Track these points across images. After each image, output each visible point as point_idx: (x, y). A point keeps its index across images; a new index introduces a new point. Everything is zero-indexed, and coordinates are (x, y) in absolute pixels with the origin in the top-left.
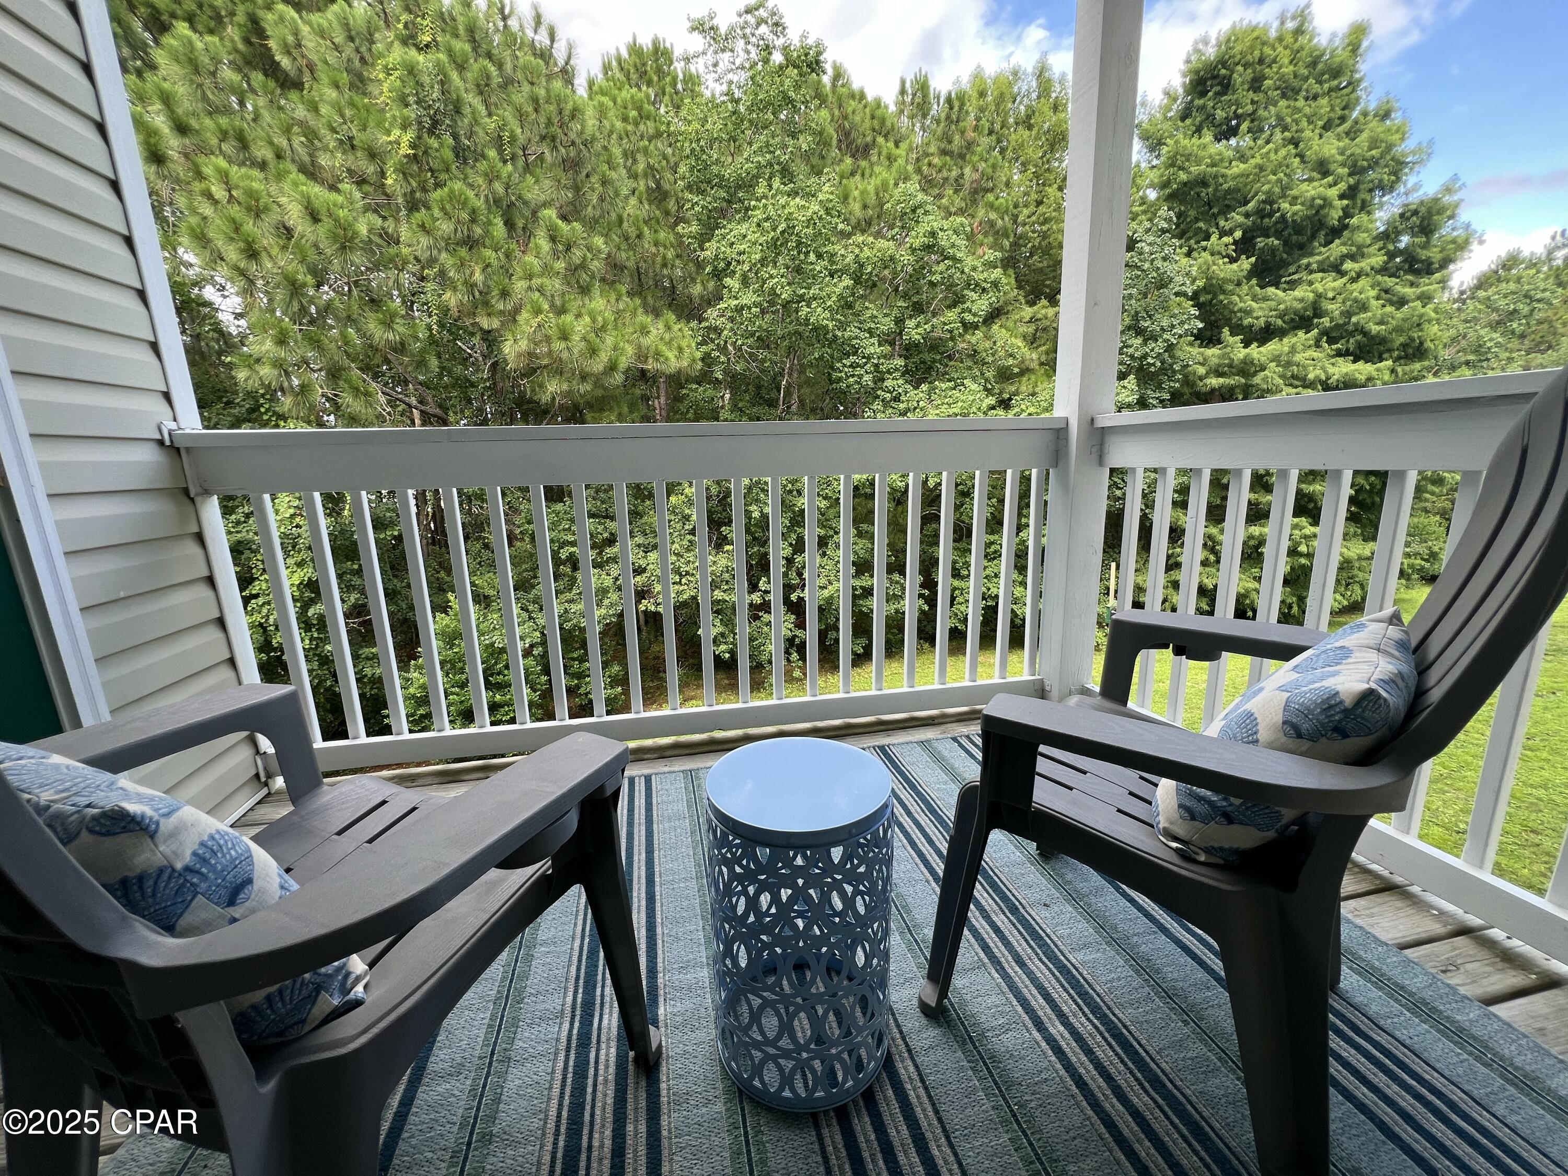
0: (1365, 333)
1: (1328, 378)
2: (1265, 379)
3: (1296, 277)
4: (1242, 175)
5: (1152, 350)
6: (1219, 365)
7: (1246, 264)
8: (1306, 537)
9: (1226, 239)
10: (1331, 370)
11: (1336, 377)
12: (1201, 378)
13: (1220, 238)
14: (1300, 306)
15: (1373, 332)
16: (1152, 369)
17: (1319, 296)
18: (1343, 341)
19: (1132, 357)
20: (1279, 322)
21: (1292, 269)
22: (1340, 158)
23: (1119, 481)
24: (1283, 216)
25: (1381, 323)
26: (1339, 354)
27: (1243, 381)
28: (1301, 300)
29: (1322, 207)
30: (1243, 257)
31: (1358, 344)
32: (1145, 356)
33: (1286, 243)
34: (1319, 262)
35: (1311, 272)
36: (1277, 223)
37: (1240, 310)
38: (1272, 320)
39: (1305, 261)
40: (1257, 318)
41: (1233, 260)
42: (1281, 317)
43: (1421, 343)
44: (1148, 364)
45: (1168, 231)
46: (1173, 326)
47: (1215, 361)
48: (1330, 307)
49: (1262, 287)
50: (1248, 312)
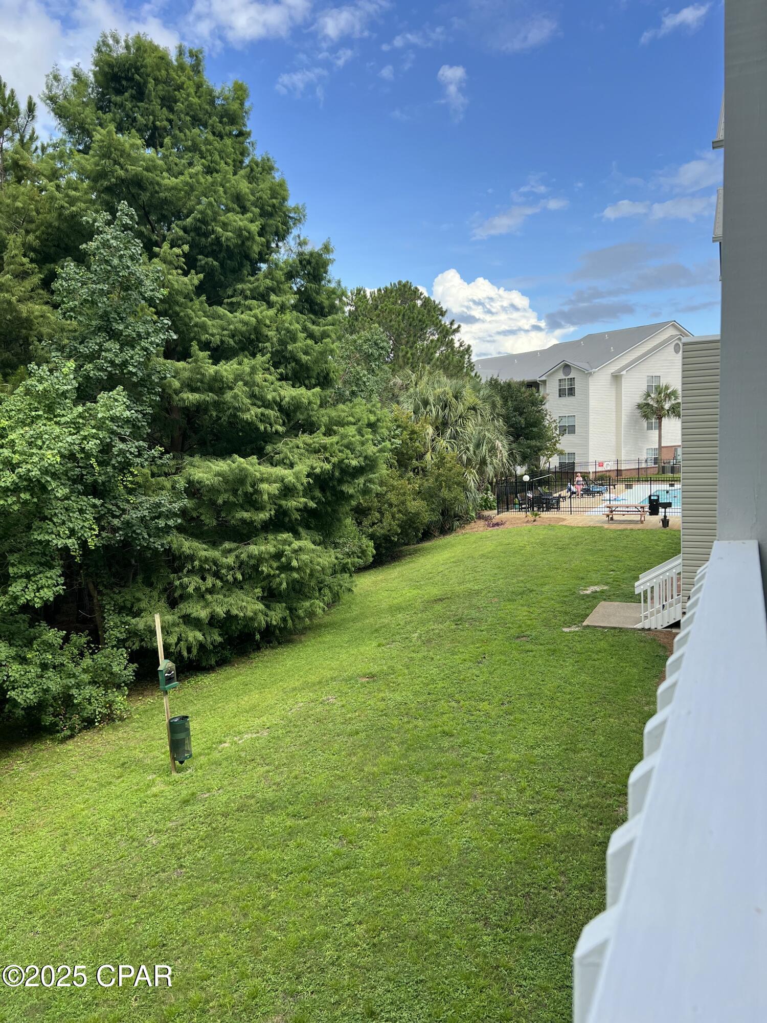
0: (297, 361)
1: (281, 400)
2: (235, 397)
3: (234, 300)
4: (173, 188)
5: (132, 358)
6: (190, 379)
7: (195, 279)
8: (295, 551)
9: (176, 250)
10: (283, 393)
11: (287, 399)
12: (177, 392)
13: (171, 248)
14: (244, 329)
15: (304, 361)
16: (135, 379)
17: (259, 321)
18: (283, 366)
19: (112, 363)
20: (231, 342)
21: (230, 292)
22: (252, 198)
23: (114, 508)
24: (218, 239)
25: (306, 353)
26: (282, 378)
27: (216, 398)
28: (246, 323)
29: (248, 239)
30: (193, 271)
31: (293, 369)
32: (125, 363)
33: (222, 265)
34: (251, 290)
35: (246, 298)
36: (212, 244)
37: (196, 325)
38: (226, 339)
39: (240, 286)
40: (213, 335)
41: (186, 274)
42: (233, 336)
43: (328, 374)
44: (130, 372)
45: (131, 229)
46: (148, 334)
47: (186, 374)
48: (271, 334)
49: (210, 305)
50: (203, 327)
